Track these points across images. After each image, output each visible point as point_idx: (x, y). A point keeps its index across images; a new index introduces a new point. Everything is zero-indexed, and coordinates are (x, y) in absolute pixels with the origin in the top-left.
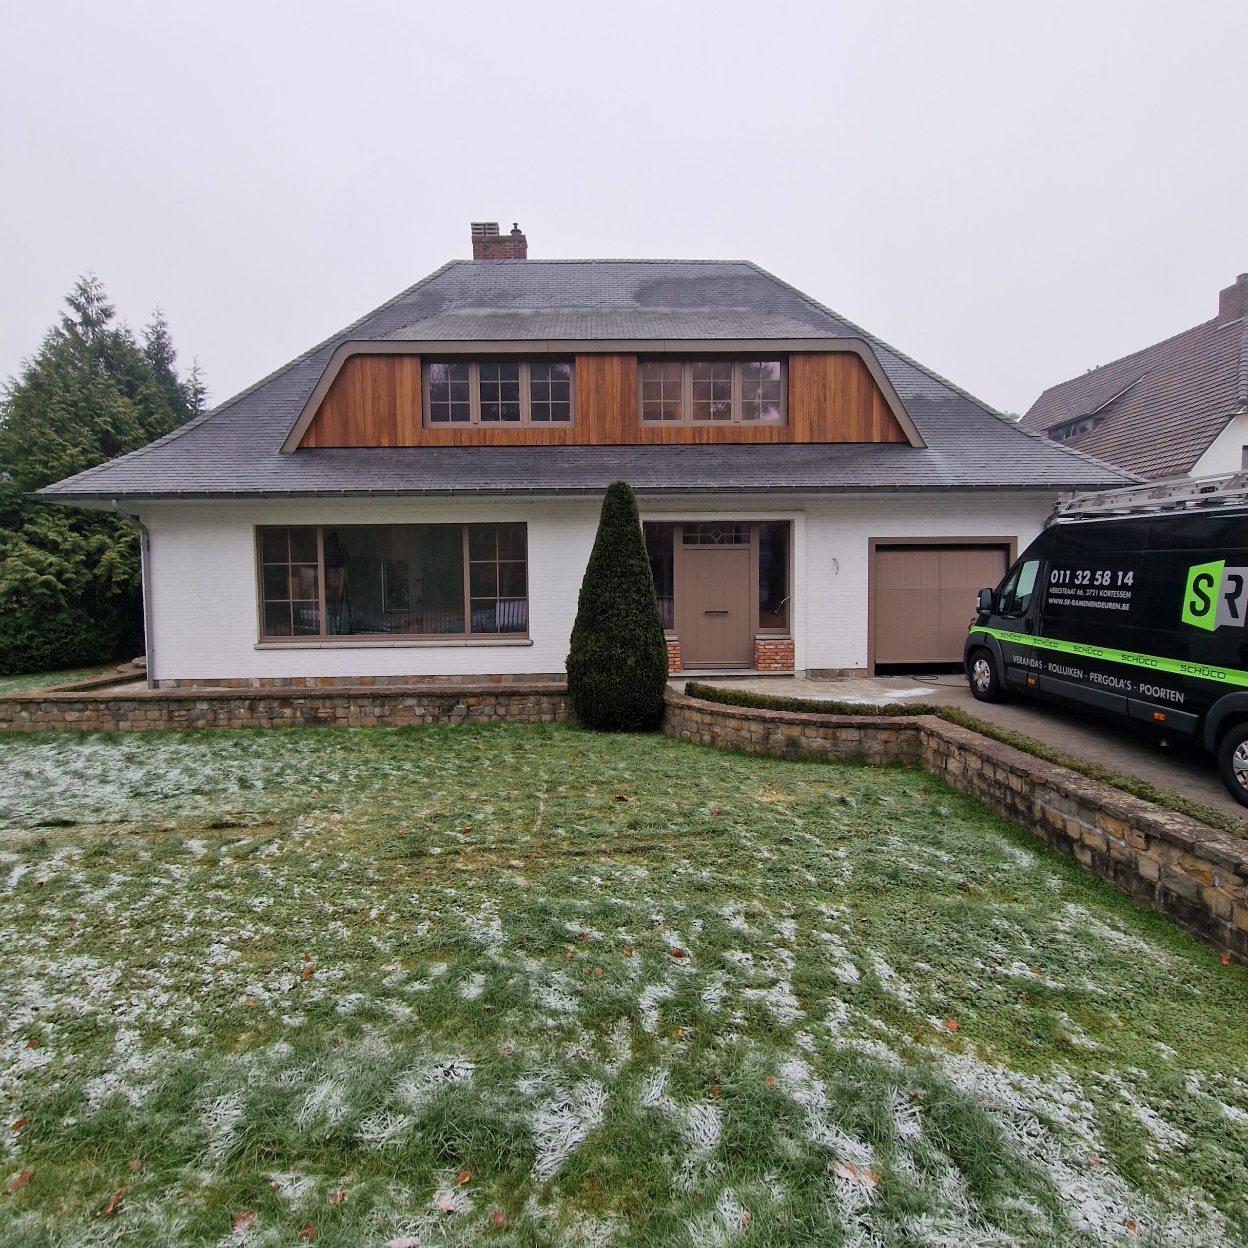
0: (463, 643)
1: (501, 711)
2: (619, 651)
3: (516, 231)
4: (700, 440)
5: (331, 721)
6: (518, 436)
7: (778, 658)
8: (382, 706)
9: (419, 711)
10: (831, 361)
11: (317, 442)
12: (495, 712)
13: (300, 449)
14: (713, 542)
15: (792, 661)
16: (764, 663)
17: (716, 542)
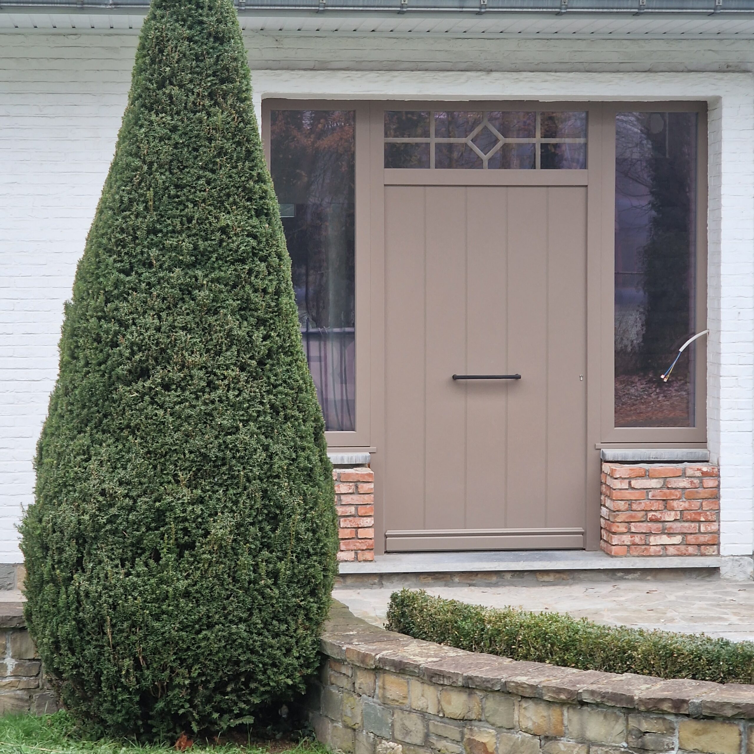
7: (670, 516)
14: (477, 164)
15: (714, 527)
16: (629, 532)
17: (486, 164)
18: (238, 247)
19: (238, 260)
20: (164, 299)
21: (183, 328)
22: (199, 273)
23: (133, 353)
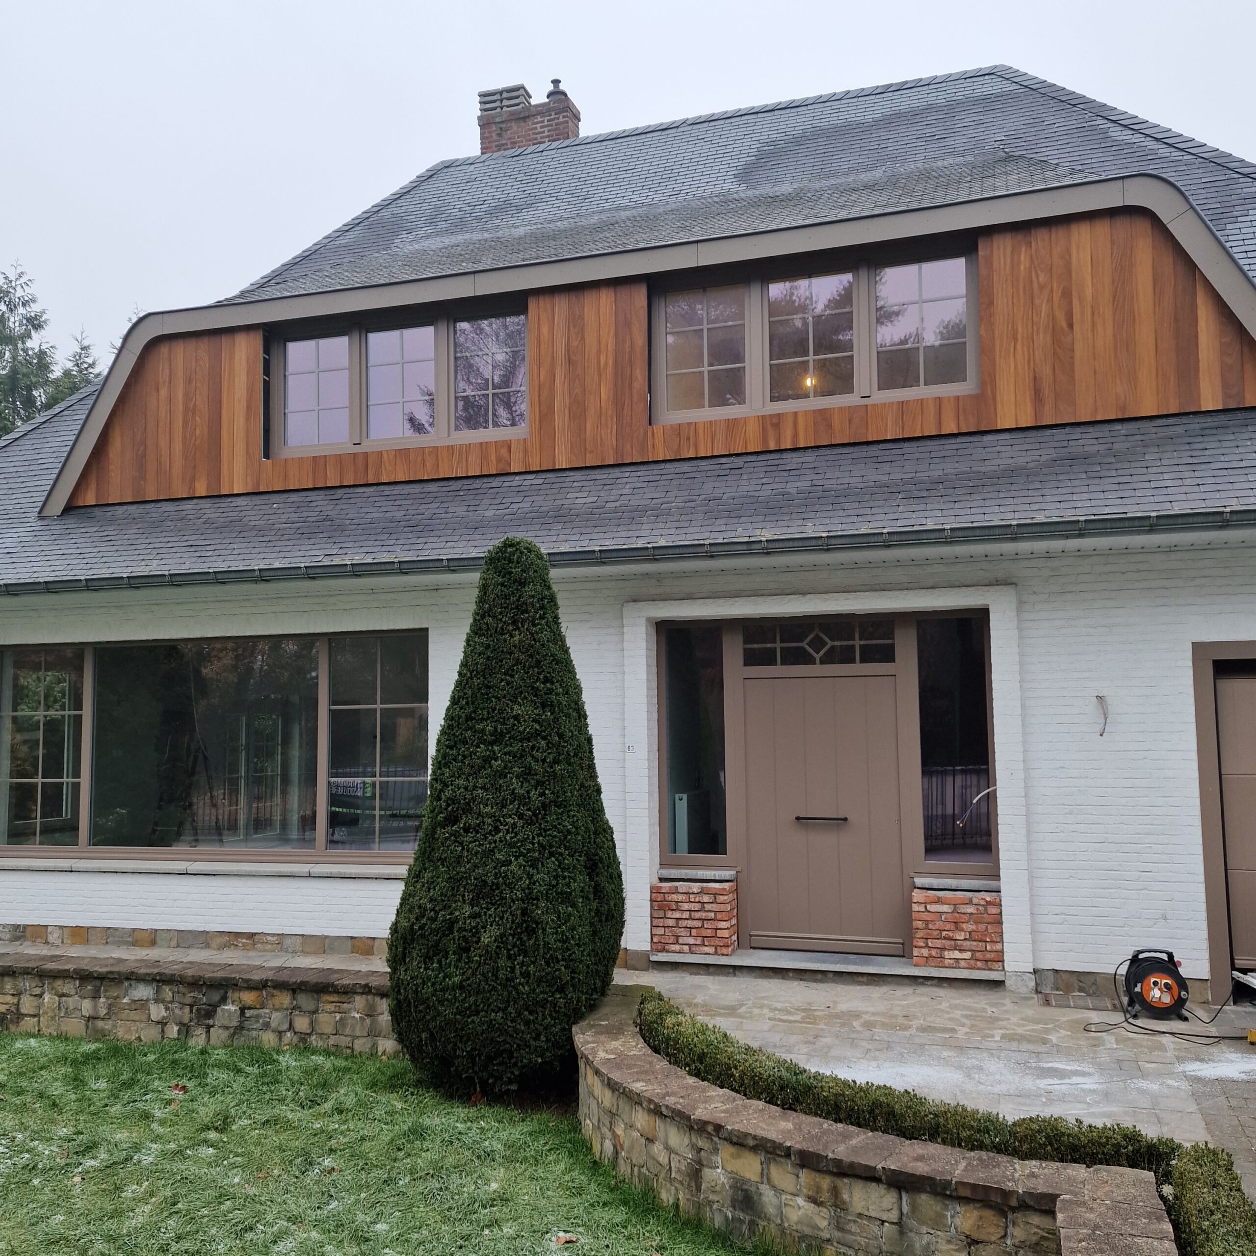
0: (304, 869)
1: (302, 1023)
2: (467, 910)
3: (557, 94)
4: (778, 441)
5: (12, 1021)
6: (424, 461)
7: (960, 936)
8: (95, 997)
9: (157, 1012)
10: (1082, 233)
11: (97, 497)
12: (291, 1027)
13: (69, 509)
14: (810, 661)
15: (998, 947)
16: (927, 946)
17: (818, 661)
18: (525, 729)
19: (526, 739)
20: (472, 767)
21: (481, 788)
22: (496, 748)
23: (448, 805)
